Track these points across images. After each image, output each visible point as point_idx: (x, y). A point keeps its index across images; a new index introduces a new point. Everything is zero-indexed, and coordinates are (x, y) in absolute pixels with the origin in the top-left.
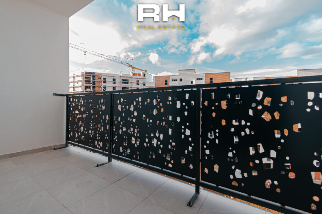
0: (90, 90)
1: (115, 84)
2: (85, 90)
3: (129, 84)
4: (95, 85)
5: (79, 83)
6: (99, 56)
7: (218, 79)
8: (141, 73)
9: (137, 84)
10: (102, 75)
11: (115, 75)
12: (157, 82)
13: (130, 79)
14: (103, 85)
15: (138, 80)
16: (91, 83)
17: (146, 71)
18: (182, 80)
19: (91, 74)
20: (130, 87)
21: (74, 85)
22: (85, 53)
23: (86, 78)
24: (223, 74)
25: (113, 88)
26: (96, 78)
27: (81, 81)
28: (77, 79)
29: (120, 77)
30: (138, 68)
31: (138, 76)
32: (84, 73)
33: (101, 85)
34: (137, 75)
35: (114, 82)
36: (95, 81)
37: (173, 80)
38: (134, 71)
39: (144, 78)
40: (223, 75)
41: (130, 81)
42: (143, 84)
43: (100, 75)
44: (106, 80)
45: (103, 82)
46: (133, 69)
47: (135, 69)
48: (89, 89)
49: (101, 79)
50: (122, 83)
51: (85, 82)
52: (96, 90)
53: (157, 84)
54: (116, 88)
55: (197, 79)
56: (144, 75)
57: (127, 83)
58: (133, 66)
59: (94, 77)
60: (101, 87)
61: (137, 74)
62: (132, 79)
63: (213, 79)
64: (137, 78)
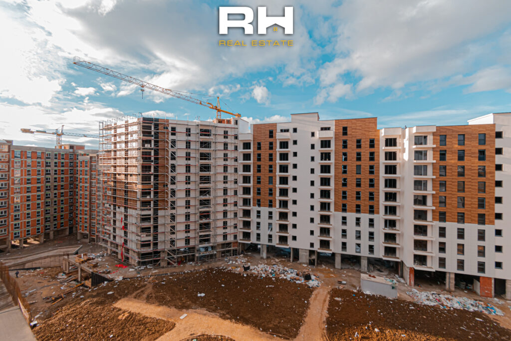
0: (151, 146)
1: (189, 137)
2: (143, 146)
3: (212, 137)
4: (158, 138)
5: (134, 135)
6: (165, 93)
7: (356, 129)
8: (232, 118)
9: (225, 137)
10: (170, 122)
11: (190, 122)
12: (256, 134)
13: (214, 128)
14: (170, 139)
15: (227, 129)
16: (152, 136)
17: (239, 115)
18: (298, 131)
19: (153, 121)
20: (214, 141)
21: (126, 139)
22: (142, 88)
23: (144, 127)
24: (365, 121)
25: (187, 143)
26: (160, 127)
27: (136, 132)
28: (130, 129)
29: (198, 125)
30: (227, 111)
31: (226, 124)
32: (142, 120)
33: (168, 139)
34: (224, 123)
35: (188, 133)
36: (158, 132)
37: (282, 131)
38: (220, 115)
39: (236, 126)
40: (364, 123)
41: (213, 132)
42: (233, 137)
43: (166, 123)
44: (175, 131)
45: (170, 134)
46: (219, 113)
47: (222, 112)
48: (149, 145)
49: (167, 128)
50: (201, 135)
51: (142, 134)
52: (159, 146)
53: (256, 137)
54: (191, 143)
55: (322, 129)
56: (236, 122)
57: (209, 135)
58: (218, 108)
59: (156, 126)
60: (167, 142)
61: (224, 120)
62: (217, 128)
63: (348, 129)
64: (224, 127)
